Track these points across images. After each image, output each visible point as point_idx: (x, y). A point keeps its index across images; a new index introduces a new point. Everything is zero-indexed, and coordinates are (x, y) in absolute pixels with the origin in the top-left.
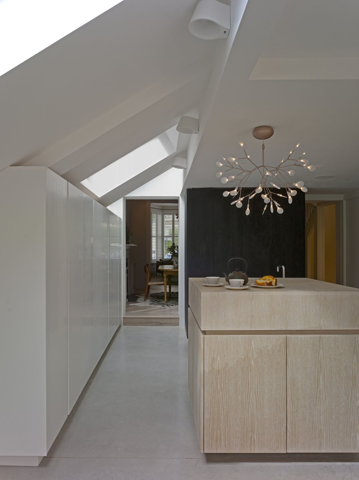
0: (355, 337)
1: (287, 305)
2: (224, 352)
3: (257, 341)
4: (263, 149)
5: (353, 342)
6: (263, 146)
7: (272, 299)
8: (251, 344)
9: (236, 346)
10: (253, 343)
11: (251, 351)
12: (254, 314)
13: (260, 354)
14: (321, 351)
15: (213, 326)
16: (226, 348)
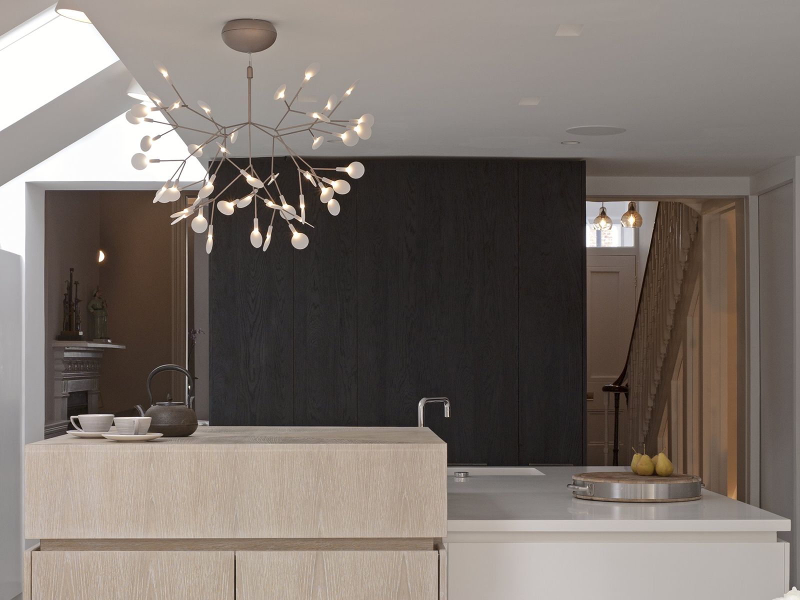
0: (404, 557)
1: (236, 478)
2: (80, 592)
3: (161, 564)
4: (250, 77)
5: (400, 569)
6: (250, 69)
7: (198, 461)
8: (148, 572)
9: (109, 577)
10: (151, 570)
11: (147, 589)
12: (154, 500)
13: (169, 597)
14: (320, 590)
15: (55, 527)
16: (86, 581)
